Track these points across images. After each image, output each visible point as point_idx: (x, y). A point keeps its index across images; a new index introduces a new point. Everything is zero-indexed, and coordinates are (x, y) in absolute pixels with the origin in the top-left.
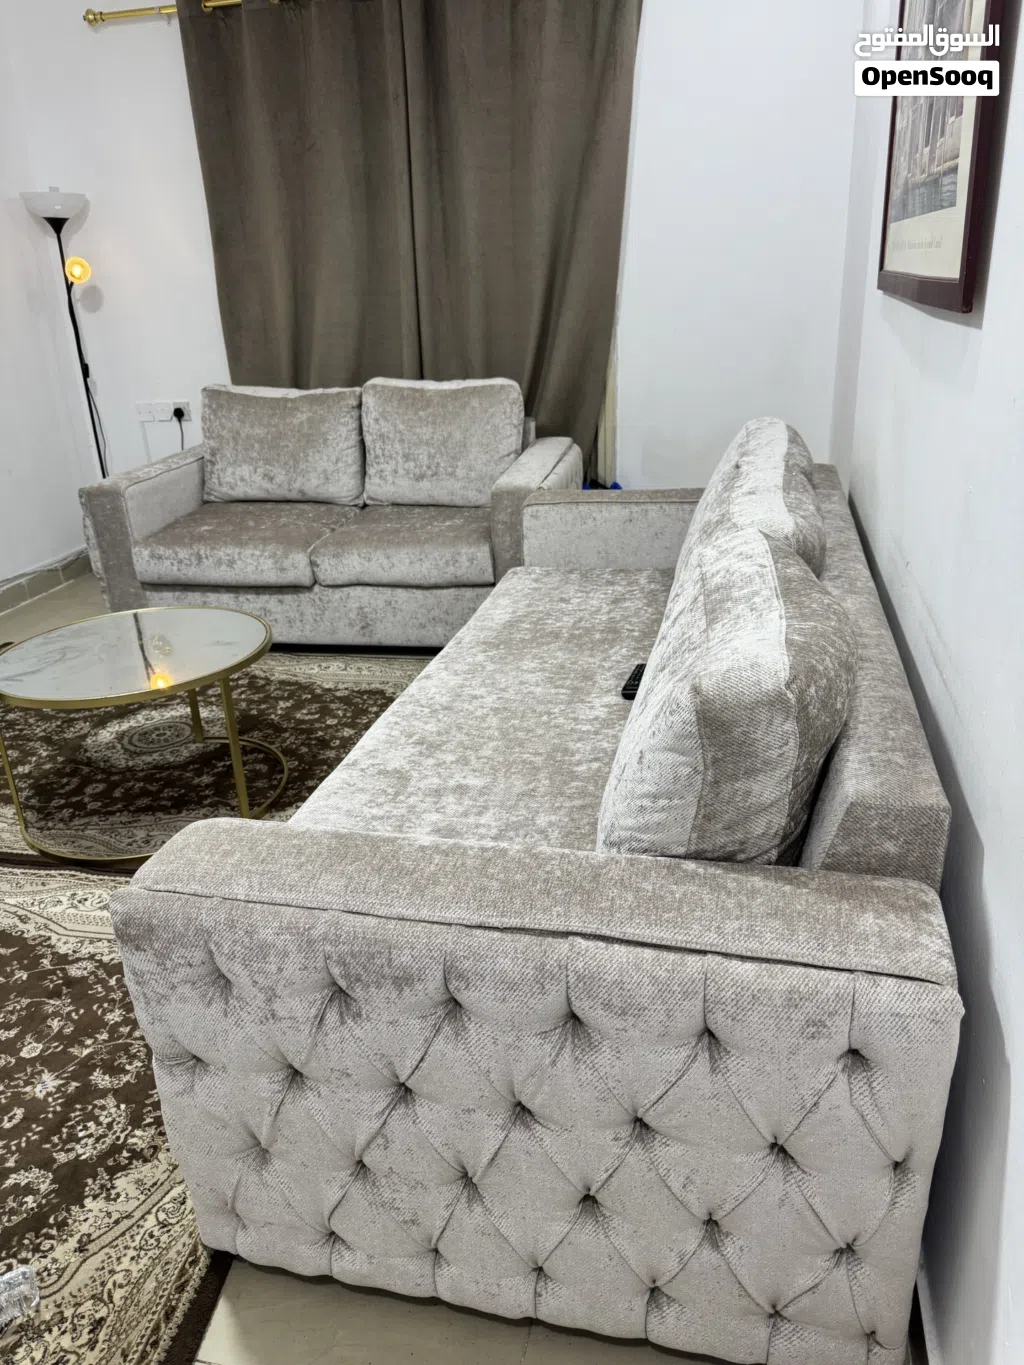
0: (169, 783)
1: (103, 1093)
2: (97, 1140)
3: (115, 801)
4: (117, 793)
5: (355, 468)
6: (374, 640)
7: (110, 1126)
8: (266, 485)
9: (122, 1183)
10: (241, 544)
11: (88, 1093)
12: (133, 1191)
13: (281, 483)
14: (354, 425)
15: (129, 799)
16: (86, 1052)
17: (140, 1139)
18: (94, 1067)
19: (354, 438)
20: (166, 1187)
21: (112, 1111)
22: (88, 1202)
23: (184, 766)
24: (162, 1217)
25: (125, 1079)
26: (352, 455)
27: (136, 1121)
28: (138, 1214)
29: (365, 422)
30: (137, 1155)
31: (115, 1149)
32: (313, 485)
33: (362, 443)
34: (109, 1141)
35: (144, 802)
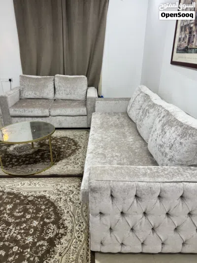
0: (31, 158)
1: (49, 223)
2: (53, 233)
3: (20, 163)
4: (20, 161)
5: (53, 92)
6: (62, 127)
7: (54, 230)
8: (35, 95)
9: (62, 241)
10: (34, 108)
11: (45, 224)
12: (65, 242)
13: (38, 95)
14: (53, 84)
15: (24, 162)
16: (41, 215)
17: (62, 231)
18: (44, 219)
19: (53, 86)
20: (72, 240)
21: (53, 227)
22: (57, 245)
23: (32, 154)
24: (74, 246)
25: (52, 220)
26: (53, 90)
27: (59, 228)
28: (69, 246)
29: (56, 83)
30: (62, 235)
31: (57, 234)
32: (45, 96)
33: (55, 87)
34: (55, 232)
35: (27, 162)
